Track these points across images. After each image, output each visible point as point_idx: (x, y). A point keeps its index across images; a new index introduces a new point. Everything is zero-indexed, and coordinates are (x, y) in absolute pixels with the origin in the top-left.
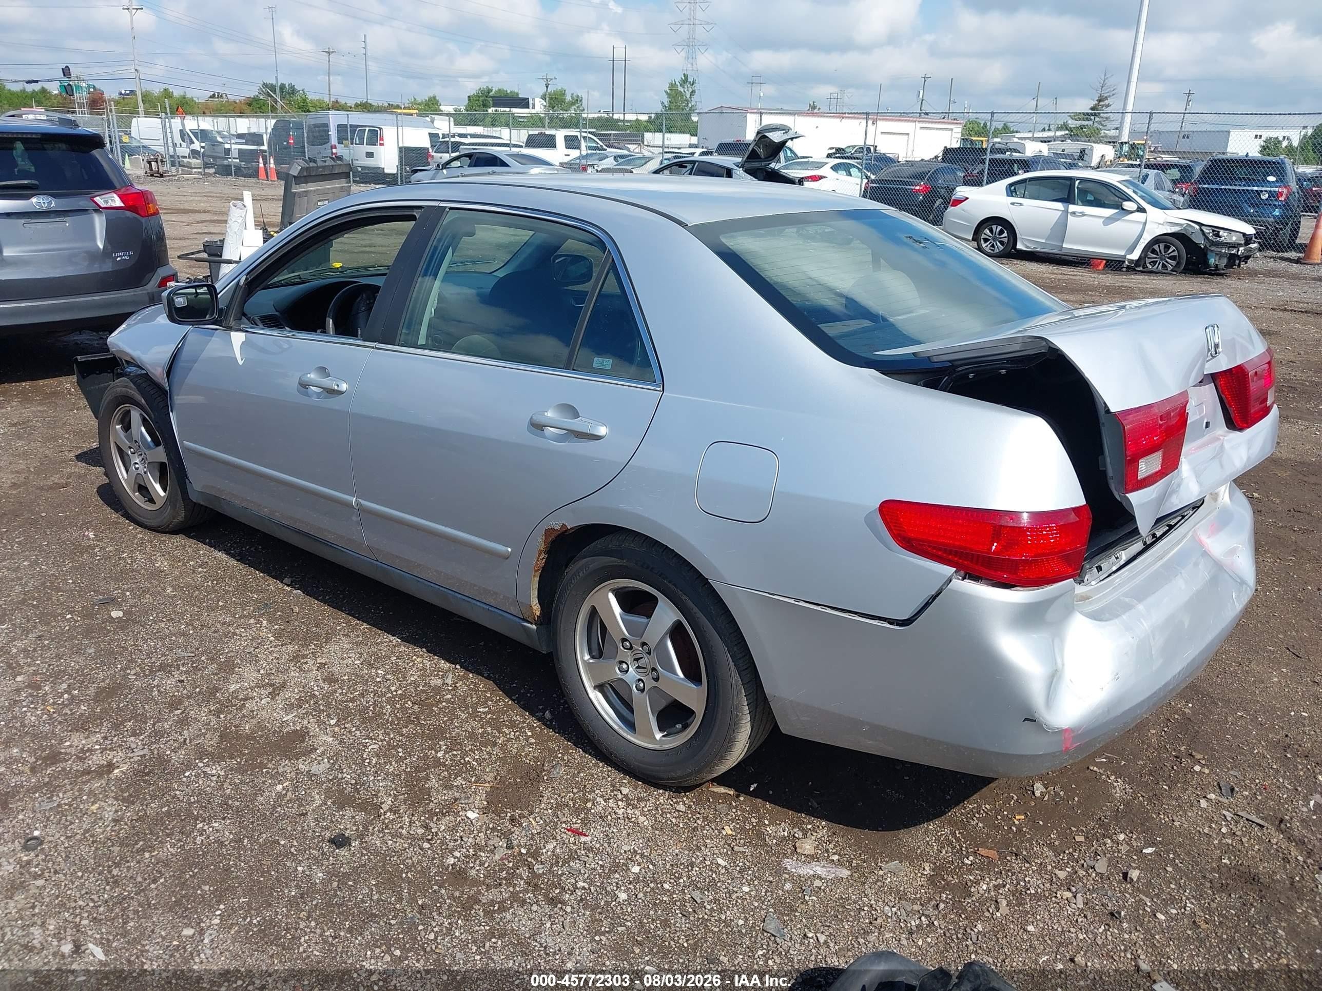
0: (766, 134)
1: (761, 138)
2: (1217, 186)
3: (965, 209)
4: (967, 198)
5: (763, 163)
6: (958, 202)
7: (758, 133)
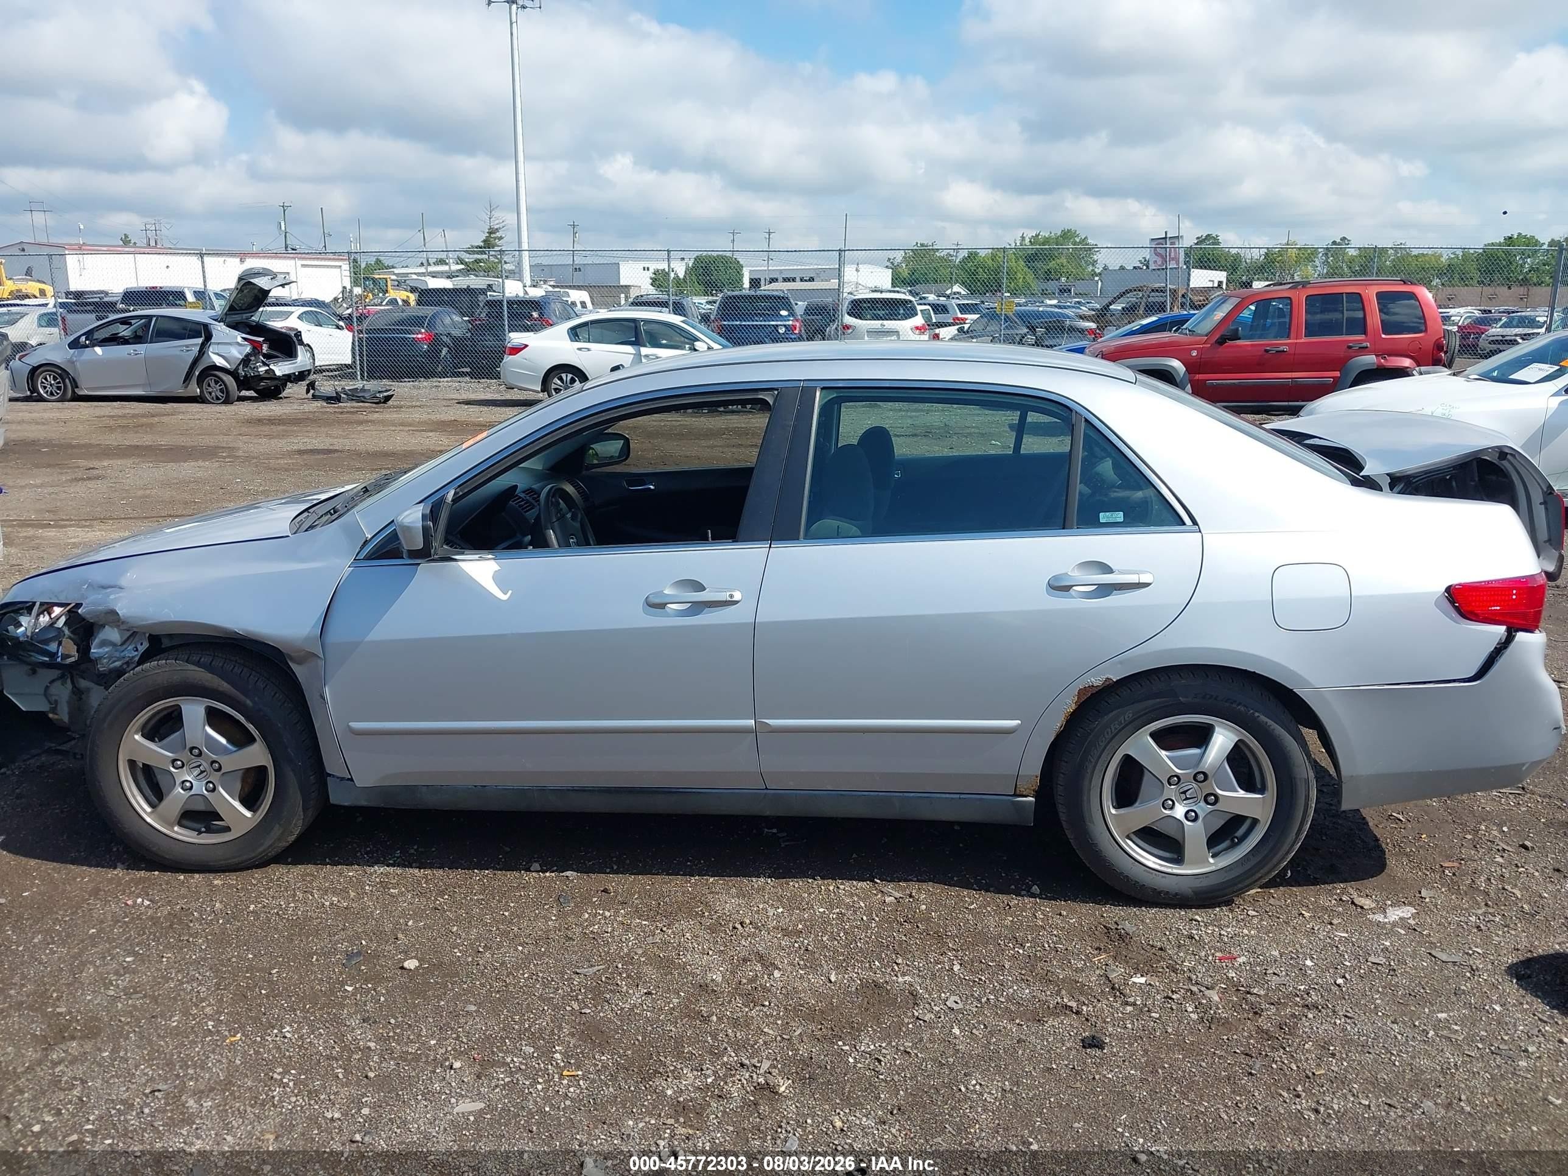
0: (252, 280)
1: (244, 284)
2: (738, 323)
3: (527, 357)
4: (526, 346)
5: (245, 316)
6: (516, 350)
7: (240, 279)
